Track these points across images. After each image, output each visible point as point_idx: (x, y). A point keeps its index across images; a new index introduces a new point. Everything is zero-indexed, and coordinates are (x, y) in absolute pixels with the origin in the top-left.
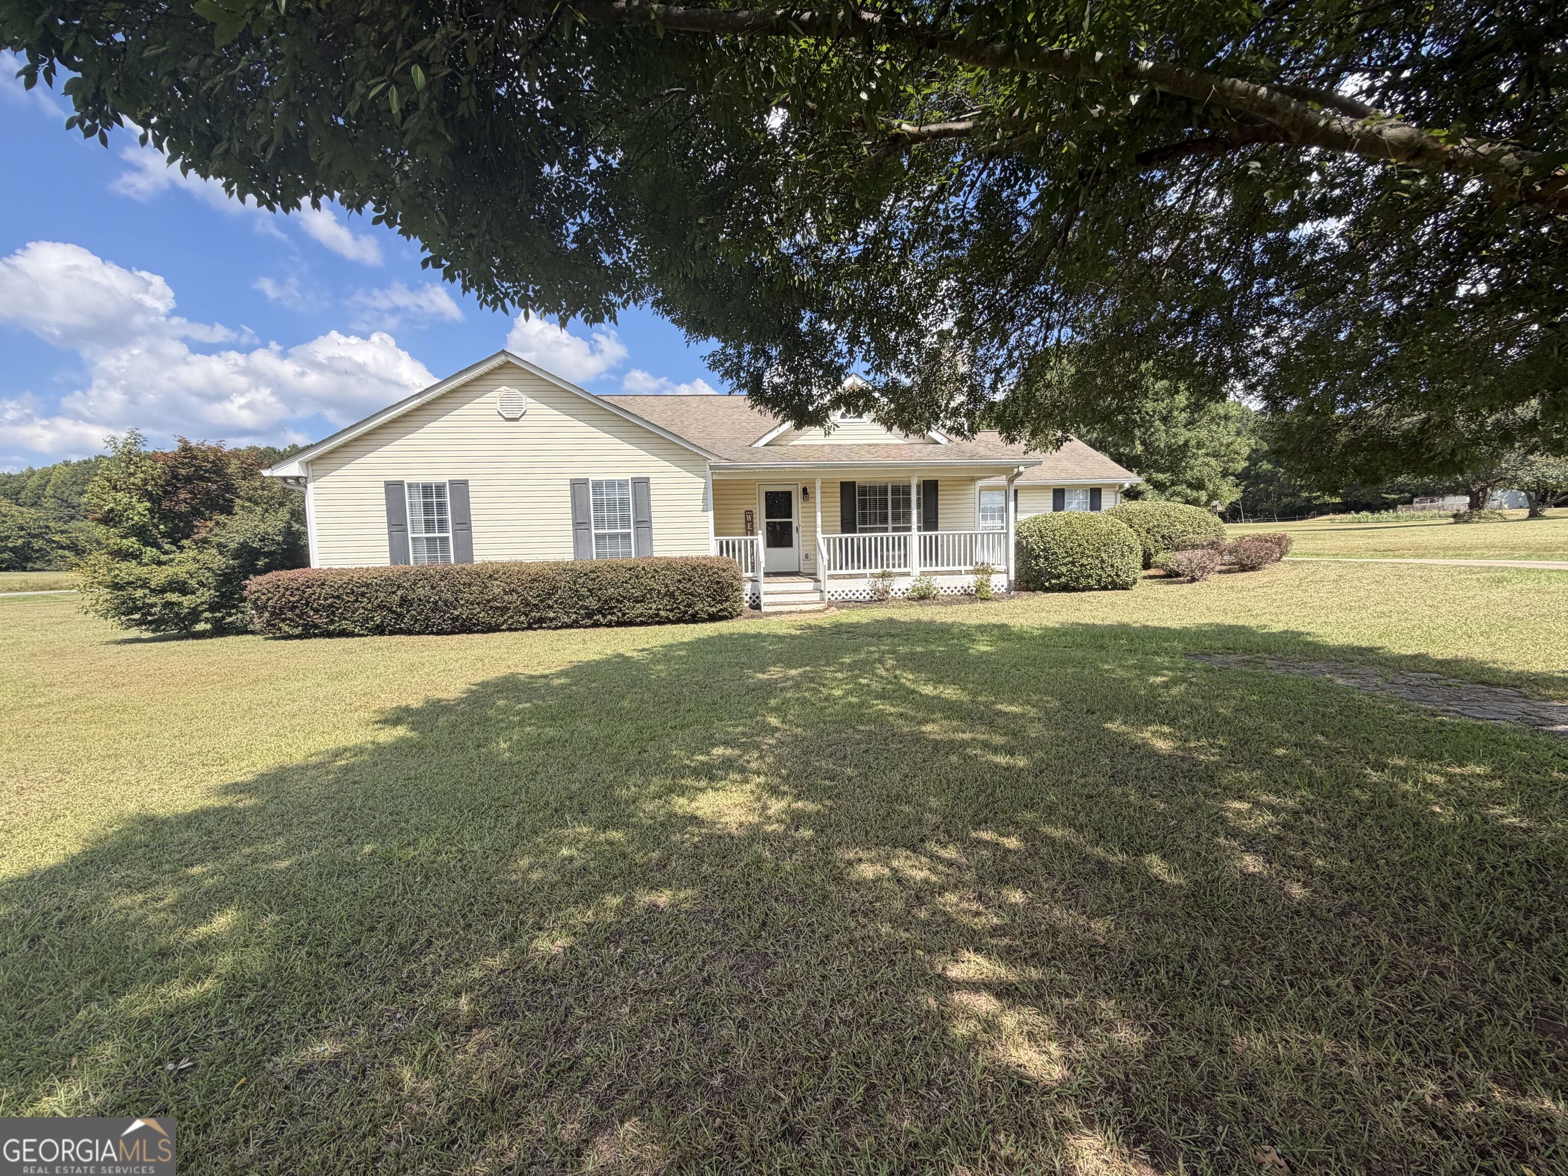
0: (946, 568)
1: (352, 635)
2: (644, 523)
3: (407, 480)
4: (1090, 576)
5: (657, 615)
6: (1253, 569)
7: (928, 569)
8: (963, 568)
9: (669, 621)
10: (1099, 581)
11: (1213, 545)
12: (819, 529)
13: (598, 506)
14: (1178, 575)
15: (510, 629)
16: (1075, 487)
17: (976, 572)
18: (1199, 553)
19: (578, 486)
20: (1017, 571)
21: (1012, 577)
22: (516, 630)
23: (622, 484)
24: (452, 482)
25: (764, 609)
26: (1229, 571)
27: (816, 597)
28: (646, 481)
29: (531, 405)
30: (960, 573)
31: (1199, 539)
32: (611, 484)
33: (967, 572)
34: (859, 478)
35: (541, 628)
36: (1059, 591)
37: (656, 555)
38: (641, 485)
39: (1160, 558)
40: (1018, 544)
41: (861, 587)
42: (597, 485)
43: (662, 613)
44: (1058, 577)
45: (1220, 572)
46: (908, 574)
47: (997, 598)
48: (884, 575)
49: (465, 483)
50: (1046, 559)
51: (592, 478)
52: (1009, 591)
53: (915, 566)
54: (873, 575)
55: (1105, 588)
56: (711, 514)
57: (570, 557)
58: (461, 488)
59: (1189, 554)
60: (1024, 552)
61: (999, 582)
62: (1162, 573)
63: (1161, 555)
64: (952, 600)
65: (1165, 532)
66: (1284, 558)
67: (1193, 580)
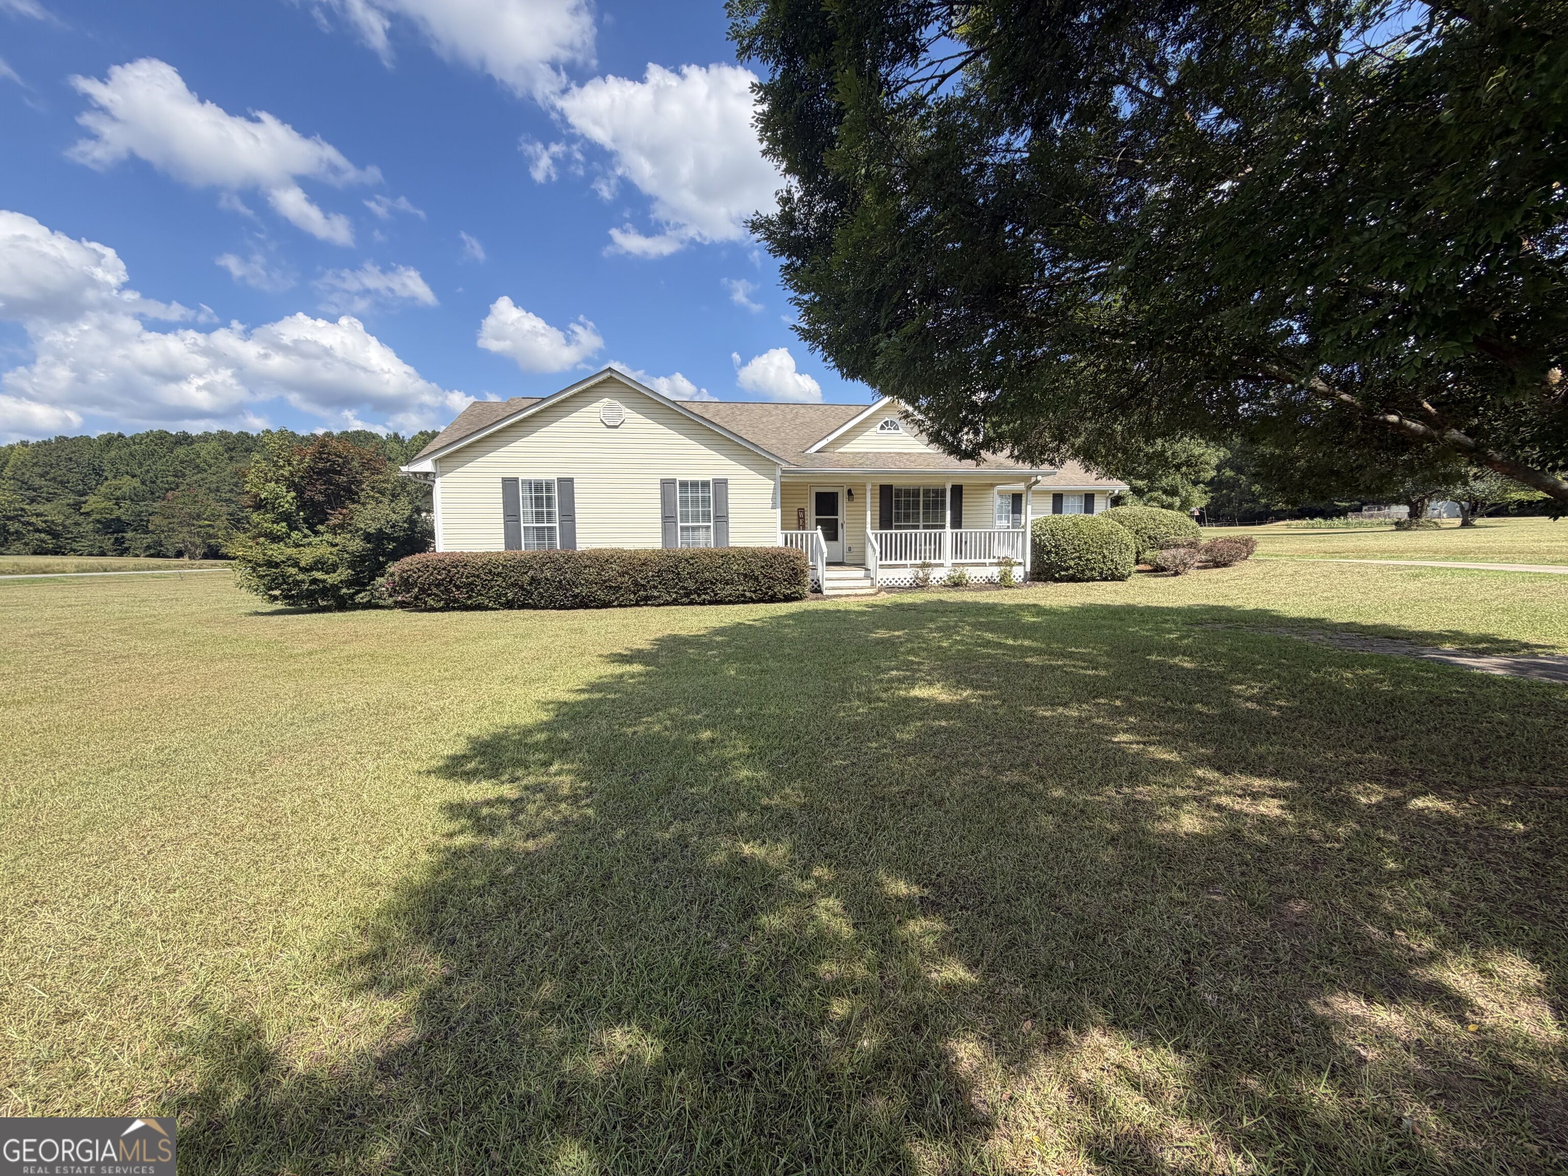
0: (973, 561)
1: (486, 608)
2: (722, 519)
3: (521, 478)
4: (1093, 569)
5: (743, 595)
6: (1225, 565)
7: (958, 561)
8: (987, 561)
9: (753, 601)
10: (1101, 573)
11: (1192, 545)
12: (869, 526)
13: (684, 502)
14: (1163, 569)
15: (620, 606)
16: (1073, 493)
17: (999, 564)
18: (1182, 551)
19: (667, 485)
20: (1032, 563)
21: (1028, 569)
22: (625, 606)
23: (705, 484)
24: (560, 480)
25: (826, 592)
26: (1205, 567)
27: (868, 583)
28: (725, 482)
29: (628, 413)
30: (984, 565)
31: (1180, 540)
32: (695, 484)
33: (991, 564)
34: (896, 482)
35: (646, 605)
36: (1068, 581)
37: (731, 545)
38: (721, 484)
39: (1148, 555)
40: (1033, 541)
41: (905, 575)
42: (684, 484)
43: (748, 594)
44: (1067, 569)
45: (1198, 568)
46: (941, 565)
47: (1018, 586)
48: (924, 566)
49: (571, 480)
50: (1057, 554)
51: (679, 478)
52: (1025, 580)
53: (948, 559)
54: (912, 566)
55: (1106, 579)
56: (779, 511)
57: (659, 546)
58: (567, 485)
59: (1173, 551)
60: (1038, 549)
61: (1018, 573)
62: (1149, 568)
63: (1148, 552)
64: (980, 588)
65: (1152, 533)
66: (1250, 557)
67: (1176, 574)
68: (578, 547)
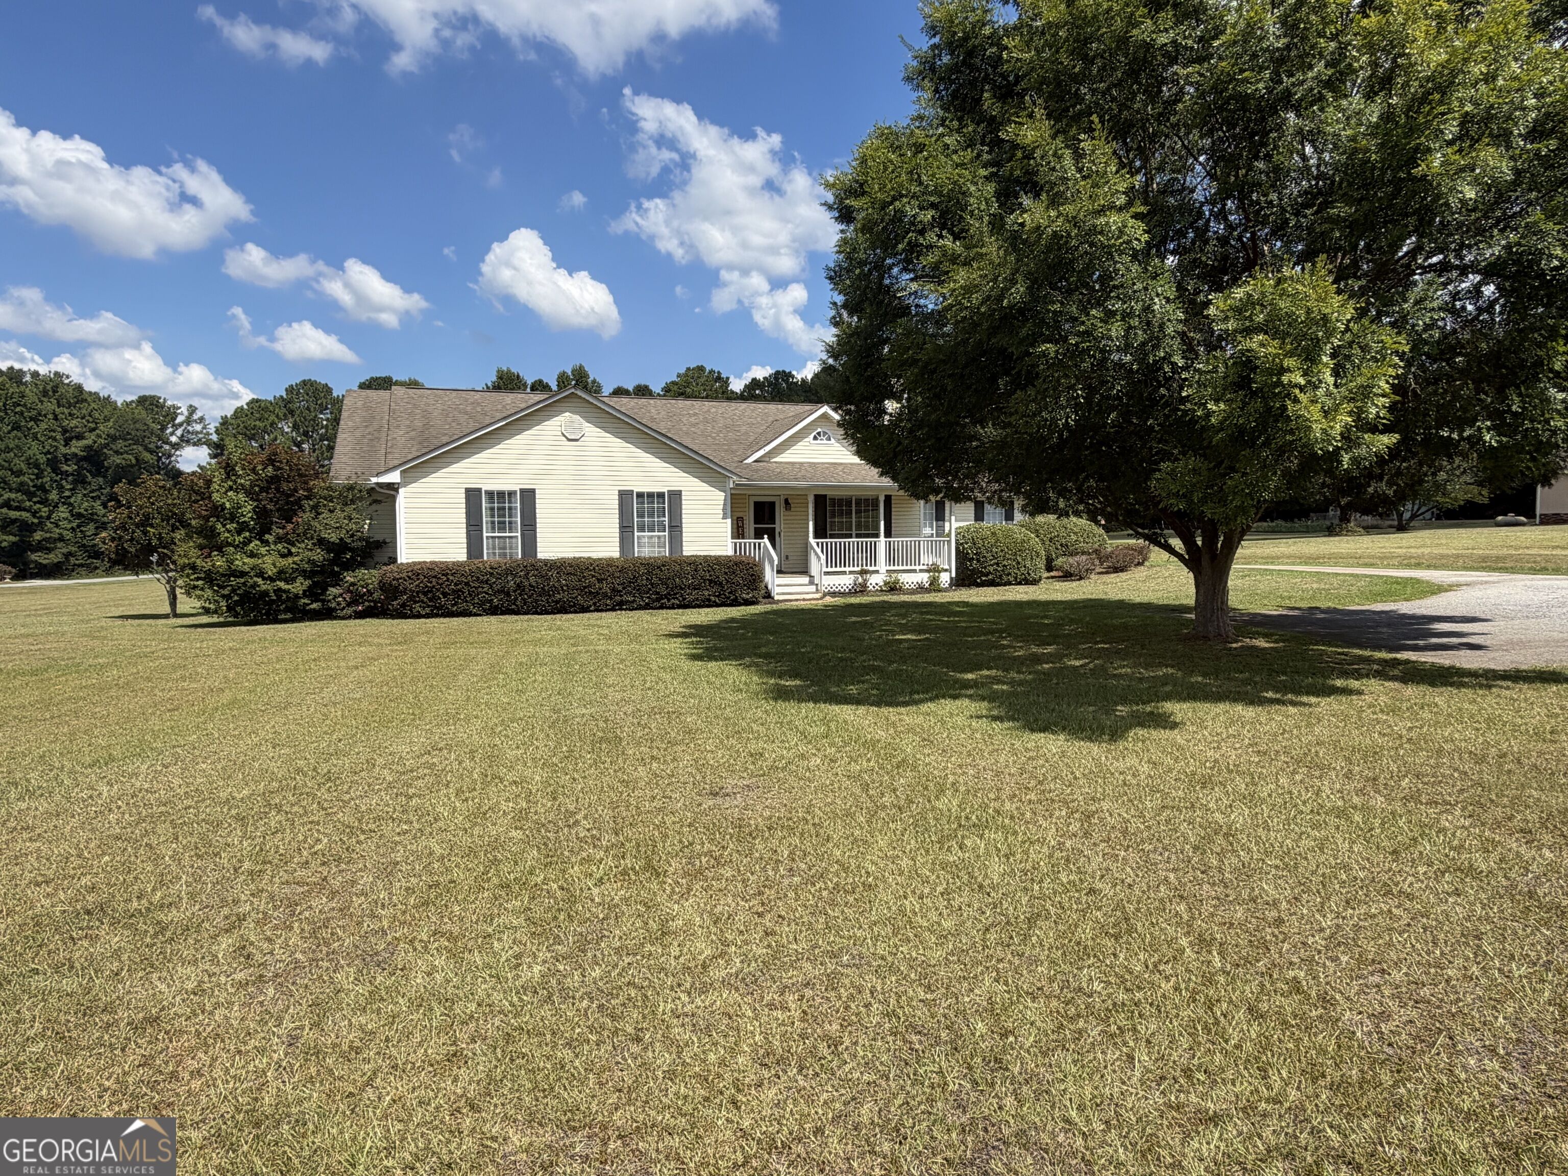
0: (905, 568)
2: (676, 528)
3: (485, 488)
4: (1009, 574)
5: (709, 600)
6: (1122, 571)
7: (892, 568)
8: (917, 568)
9: (718, 605)
10: (1016, 578)
11: (1096, 551)
12: (811, 535)
13: (641, 513)
14: (1071, 575)
17: (928, 571)
18: (1084, 557)
19: (625, 496)
21: (954, 575)
23: (661, 495)
24: (522, 491)
25: (775, 597)
26: (1107, 573)
27: (813, 588)
28: (679, 493)
29: (588, 427)
30: (914, 571)
31: (1087, 547)
32: (651, 495)
33: (921, 571)
36: (988, 586)
37: (685, 553)
38: (676, 496)
40: (957, 549)
41: (845, 581)
42: (640, 495)
44: (987, 575)
45: (1099, 573)
46: (877, 572)
47: (946, 590)
48: (863, 572)
49: (533, 491)
51: (636, 490)
52: (951, 585)
54: (851, 572)
55: (1020, 583)
56: (729, 521)
58: (529, 495)
59: (1077, 558)
60: (962, 556)
61: (945, 579)
62: (1061, 574)
63: (1060, 559)
64: (912, 592)
65: (1064, 541)
66: (1147, 563)
67: (1081, 578)
68: (540, 556)
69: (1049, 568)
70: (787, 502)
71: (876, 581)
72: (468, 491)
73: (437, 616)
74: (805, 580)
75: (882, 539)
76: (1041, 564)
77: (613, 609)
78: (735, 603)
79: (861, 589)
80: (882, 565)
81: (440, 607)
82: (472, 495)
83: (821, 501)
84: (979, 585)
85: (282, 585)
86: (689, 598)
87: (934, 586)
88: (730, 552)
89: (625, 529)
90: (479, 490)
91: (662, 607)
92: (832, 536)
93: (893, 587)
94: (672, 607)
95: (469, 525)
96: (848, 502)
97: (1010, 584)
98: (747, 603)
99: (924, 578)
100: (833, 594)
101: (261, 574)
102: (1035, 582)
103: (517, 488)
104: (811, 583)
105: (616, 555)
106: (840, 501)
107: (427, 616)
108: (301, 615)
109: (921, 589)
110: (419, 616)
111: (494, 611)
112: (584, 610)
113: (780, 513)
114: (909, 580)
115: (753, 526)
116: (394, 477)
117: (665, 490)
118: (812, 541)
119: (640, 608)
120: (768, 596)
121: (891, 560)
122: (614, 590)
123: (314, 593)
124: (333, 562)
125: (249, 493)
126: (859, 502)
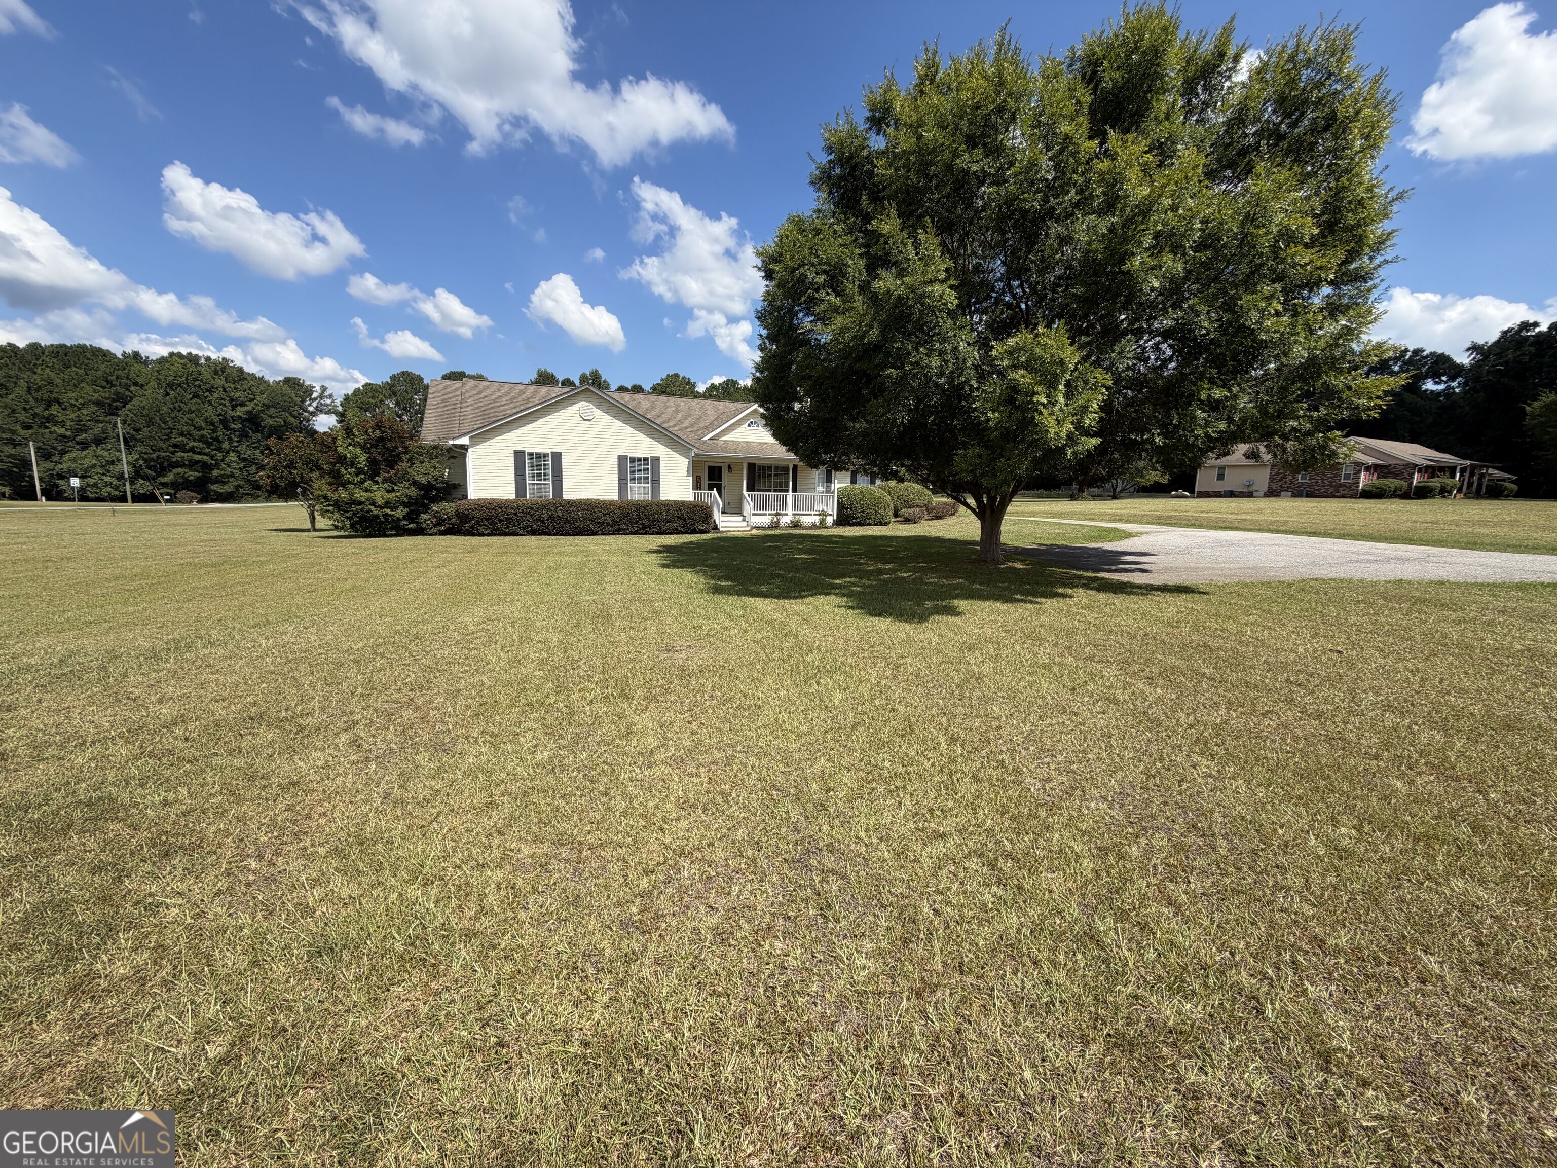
0: (805, 513)
2: (656, 482)
3: (527, 450)
4: (870, 518)
6: (941, 518)
7: (796, 512)
8: (813, 512)
9: (682, 532)
10: (874, 521)
11: (926, 506)
12: (744, 489)
13: (633, 472)
14: (910, 520)
16: (862, 472)
17: (819, 515)
18: (920, 509)
19: (622, 459)
20: (838, 514)
21: (835, 517)
23: (646, 460)
24: (552, 453)
25: (720, 529)
27: (744, 524)
28: (658, 459)
29: (597, 411)
30: (811, 515)
32: (639, 459)
33: (815, 515)
34: (758, 461)
35: (621, 534)
36: (857, 525)
37: (663, 498)
40: (838, 501)
41: (766, 520)
42: (632, 459)
43: (678, 528)
44: (856, 518)
45: (929, 518)
46: (787, 514)
47: (830, 527)
48: (777, 514)
49: (560, 454)
50: (851, 509)
51: (630, 455)
52: (833, 524)
54: (770, 514)
55: (877, 525)
56: (690, 478)
57: (618, 498)
58: (557, 456)
59: (915, 509)
60: (841, 506)
61: (829, 520)
62: (901, 518)
63: (901, 510)
64: (809, 528)
66: (955, 514)
67: (916, 521)
68: (565, 497)
69: (896, 515)
70: (729, 467)
71: (786, 520)
72: (516, 452)
73: (495, 535)
74: (740, 518)
75: (790, 494)
76: (891, 513)
77: (613, 534)
78: (694, 532)
79: (776, 525)
80: (790, 511)
81: (498, 529)
82: (519, 455)
83: (751, 467)
84: (851, 525)
85: (388, 511)
86: (664, 528)
87: (822, 525)
88: (691, 499)
89: (622, 481)
90: (524, 452)
91: (645, 533)
92: (758, 490)
93: (796, 525)
94: (653, 534)
95: (516, 475)
96: (770, 468)
97: (870, 524)
98: (702, 532)
99: (816, 519)
100: (758, 528)
101: (373, 504)
102: (886, 524)
103: (549, 451)
104: (744, 520)
105: (615, 496)
106: (764, 467)
107: (488, 535)
108: (402, 532)
109: (814, 526)
110: (483, 535)
111: (533, 533)
112: (594, 534)
113: (725, 474)
114: (807, 520)
115: (707, 482)
116: (465, 441)
117: (649, 456)
118: (745, 493)
119: (631, 533)
120: (716, 528)
121: (795, 507)
122: (614, 521)
123: (409, 517)
124: (425, 497)
125: (363, 448)
126: (776, 468)
